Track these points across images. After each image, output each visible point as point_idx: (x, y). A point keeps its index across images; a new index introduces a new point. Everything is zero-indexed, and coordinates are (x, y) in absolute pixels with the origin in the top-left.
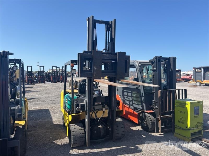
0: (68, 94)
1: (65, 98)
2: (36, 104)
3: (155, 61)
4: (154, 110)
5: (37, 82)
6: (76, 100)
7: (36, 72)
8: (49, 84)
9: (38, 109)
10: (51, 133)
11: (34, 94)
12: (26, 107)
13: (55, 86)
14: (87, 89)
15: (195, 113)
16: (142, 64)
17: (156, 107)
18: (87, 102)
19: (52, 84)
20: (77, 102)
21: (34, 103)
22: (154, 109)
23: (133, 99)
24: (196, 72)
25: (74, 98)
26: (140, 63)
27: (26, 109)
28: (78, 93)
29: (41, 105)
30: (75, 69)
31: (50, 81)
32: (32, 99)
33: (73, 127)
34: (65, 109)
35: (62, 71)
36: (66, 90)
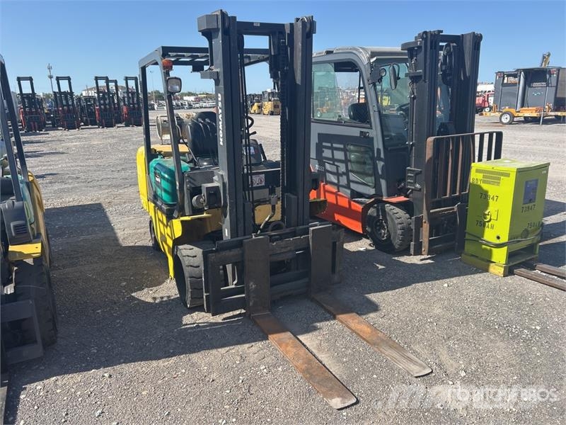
0: (159, 159)
1: (152, 169)
2: (62, 191)
3: (420, 47)
4: (411, 195)
5: (54, 127)
6: (189, 176)
7: (48, 96)
8: (92, 131)
9: (71, 204)
10: (121, 270)
11: (52, 161)
12: (37, 202)
13: (111, 137)
14: (221, 140)
15: (525, 199)
16: (379, 57)
17: (418, 186)
18: (226, 180)
19: (100, 130)
20: (191, 180)
21: (56, 187)
22: (410, 193)
23: (350, 168)
24: (503, 85)
25: (183, 171)
26: (373, 54)
27: (38, 206)
28: (189, 153)
29: (79, 194)
30: (176, 78)
31: (93, 123)
32: (51, 177)
33: (189, 252)
34: (154, 203)
35: (125, 90)
36: (152, 147)
